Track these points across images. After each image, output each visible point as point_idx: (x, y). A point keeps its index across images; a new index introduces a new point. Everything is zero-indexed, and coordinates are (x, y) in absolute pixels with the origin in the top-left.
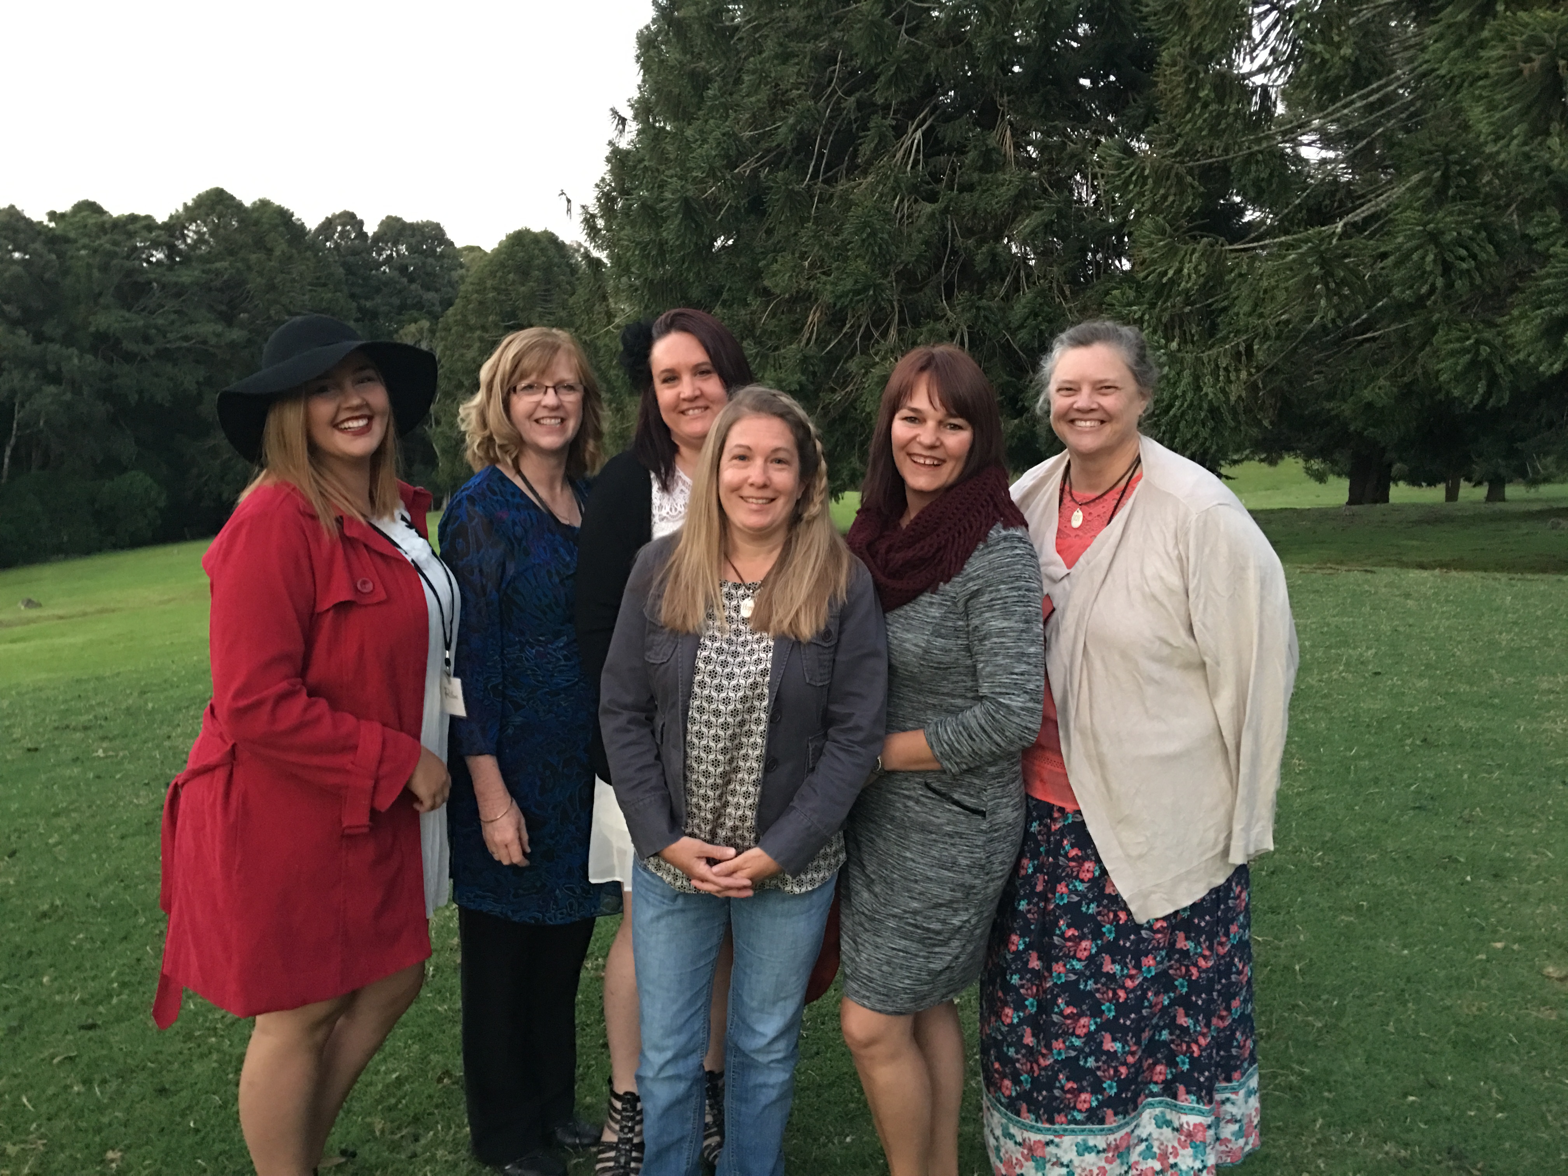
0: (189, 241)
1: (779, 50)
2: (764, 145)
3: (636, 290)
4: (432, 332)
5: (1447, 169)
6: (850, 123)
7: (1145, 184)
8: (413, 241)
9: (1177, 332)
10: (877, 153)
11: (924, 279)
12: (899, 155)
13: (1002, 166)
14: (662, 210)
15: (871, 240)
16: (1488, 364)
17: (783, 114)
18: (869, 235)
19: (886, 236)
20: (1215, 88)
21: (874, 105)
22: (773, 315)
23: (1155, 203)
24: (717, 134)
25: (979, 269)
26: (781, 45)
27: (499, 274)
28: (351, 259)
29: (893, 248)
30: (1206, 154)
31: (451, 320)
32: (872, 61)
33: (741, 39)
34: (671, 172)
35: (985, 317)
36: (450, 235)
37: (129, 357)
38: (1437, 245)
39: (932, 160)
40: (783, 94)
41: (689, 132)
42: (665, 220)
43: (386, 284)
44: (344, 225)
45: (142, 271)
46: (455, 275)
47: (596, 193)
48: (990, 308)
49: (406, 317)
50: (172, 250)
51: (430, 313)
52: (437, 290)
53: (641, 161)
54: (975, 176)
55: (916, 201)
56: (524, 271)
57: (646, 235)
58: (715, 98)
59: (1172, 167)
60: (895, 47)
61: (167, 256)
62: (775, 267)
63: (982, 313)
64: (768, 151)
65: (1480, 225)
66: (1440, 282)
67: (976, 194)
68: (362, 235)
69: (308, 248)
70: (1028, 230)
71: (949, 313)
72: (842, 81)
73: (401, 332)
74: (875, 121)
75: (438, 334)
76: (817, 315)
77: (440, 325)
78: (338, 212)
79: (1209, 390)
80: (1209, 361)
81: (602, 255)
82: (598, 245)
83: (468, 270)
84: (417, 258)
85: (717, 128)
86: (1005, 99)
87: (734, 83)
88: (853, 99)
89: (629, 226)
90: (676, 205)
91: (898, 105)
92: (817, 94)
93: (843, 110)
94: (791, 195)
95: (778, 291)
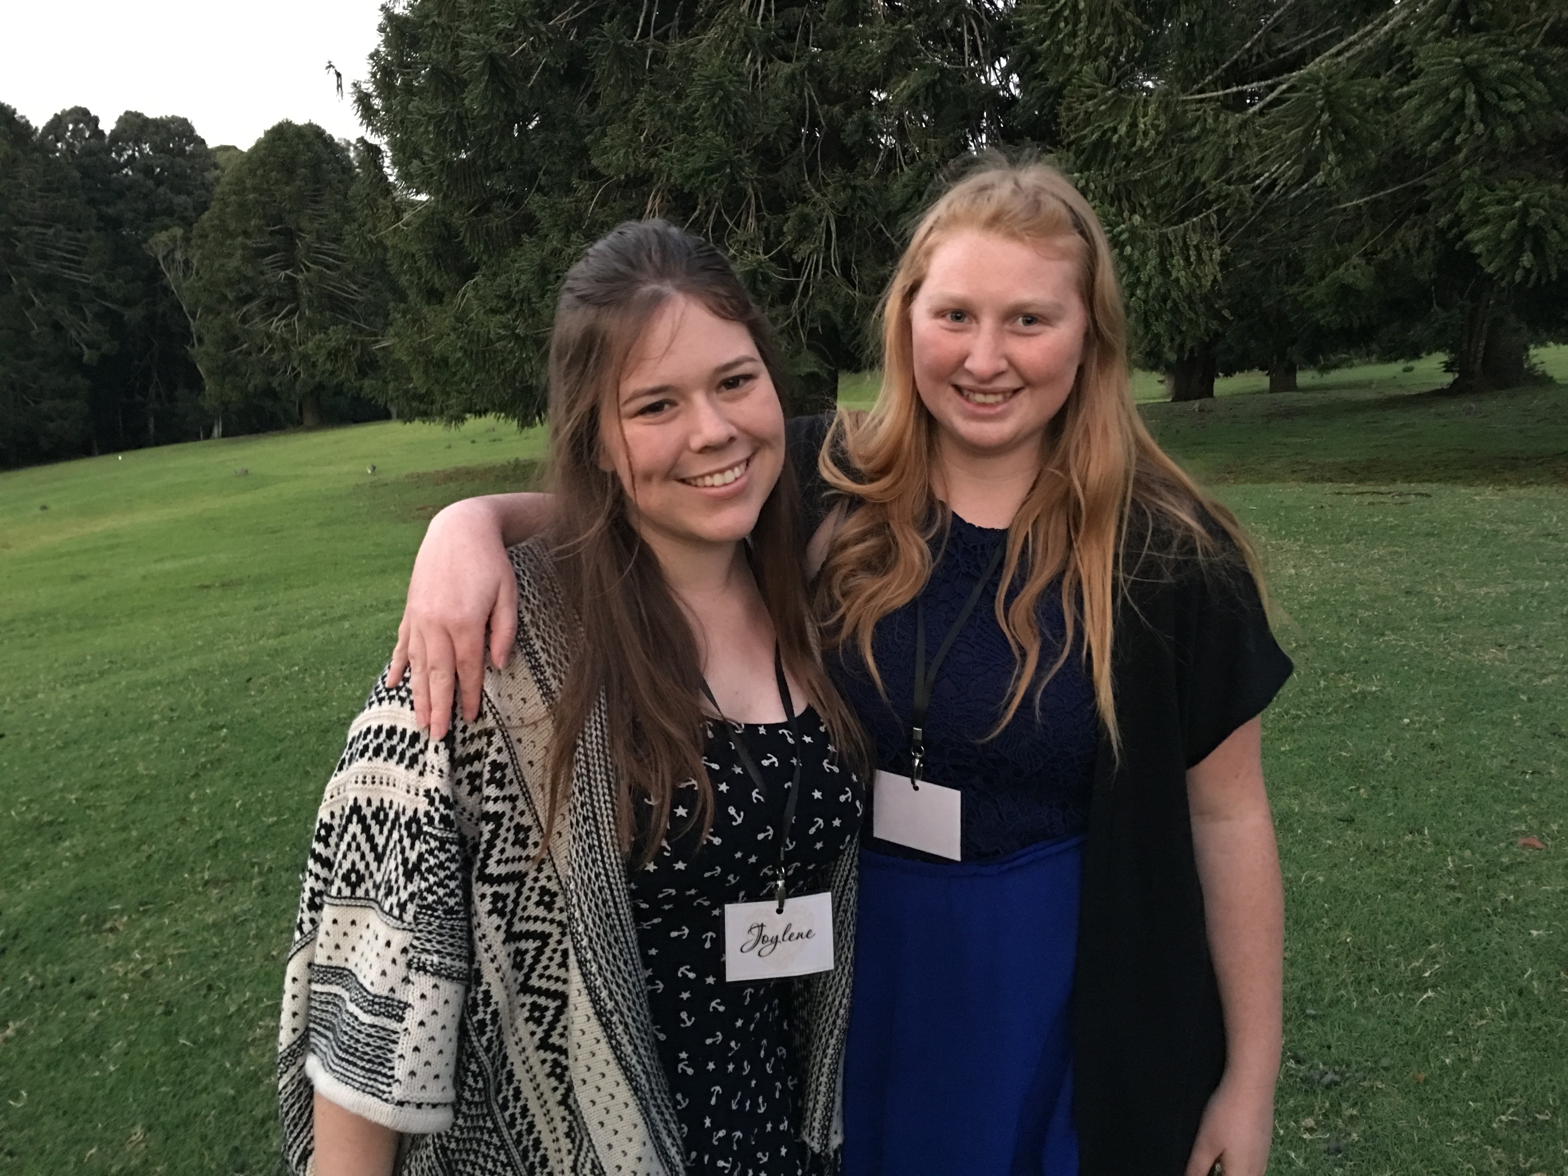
3: (432, 175)
4: (187, 240)
8: (158, 139)
11: (784, 154)
13: (870, 18)
14: (460, 73)
15: (724, 106)
18: (721, 99)
19: (740, 101)
22: (602, 203)
23: (1089, 46)
27: (260, 172)
28: (87, 161)
29: (749, 116)
31: (207, 225)
34: (469, 27)
38: (1479, 81)
39: (785, 13)
42: (466, 84)
43: (129, 188)
44: (76, 124)
46: (211, 175)
47: (370, 66)
48: (866, 189)
49: (155, 225)
51: (183, 219)
52: (189, 194)
55: (771, 61)
56: (288, 168)
57: (442, 107)
62: (607, 141)
64: (586, 2)
68: (98, 134)
69: (35, 149)
70: (906, 93)
71: (816, 196)
73: (150, 241)
75: (193, 242)
76: (658, 201)
77: (194, 232)
78: (68, 109)
79: (1179, 273)
80: (1176, 238)
81: (381, 141)
82: (376, 130)
83: (223, 170)
84: (164, 159)
89: (417, 99)
90: (479, 64)
94: (620, 52)
95: (610, 172)
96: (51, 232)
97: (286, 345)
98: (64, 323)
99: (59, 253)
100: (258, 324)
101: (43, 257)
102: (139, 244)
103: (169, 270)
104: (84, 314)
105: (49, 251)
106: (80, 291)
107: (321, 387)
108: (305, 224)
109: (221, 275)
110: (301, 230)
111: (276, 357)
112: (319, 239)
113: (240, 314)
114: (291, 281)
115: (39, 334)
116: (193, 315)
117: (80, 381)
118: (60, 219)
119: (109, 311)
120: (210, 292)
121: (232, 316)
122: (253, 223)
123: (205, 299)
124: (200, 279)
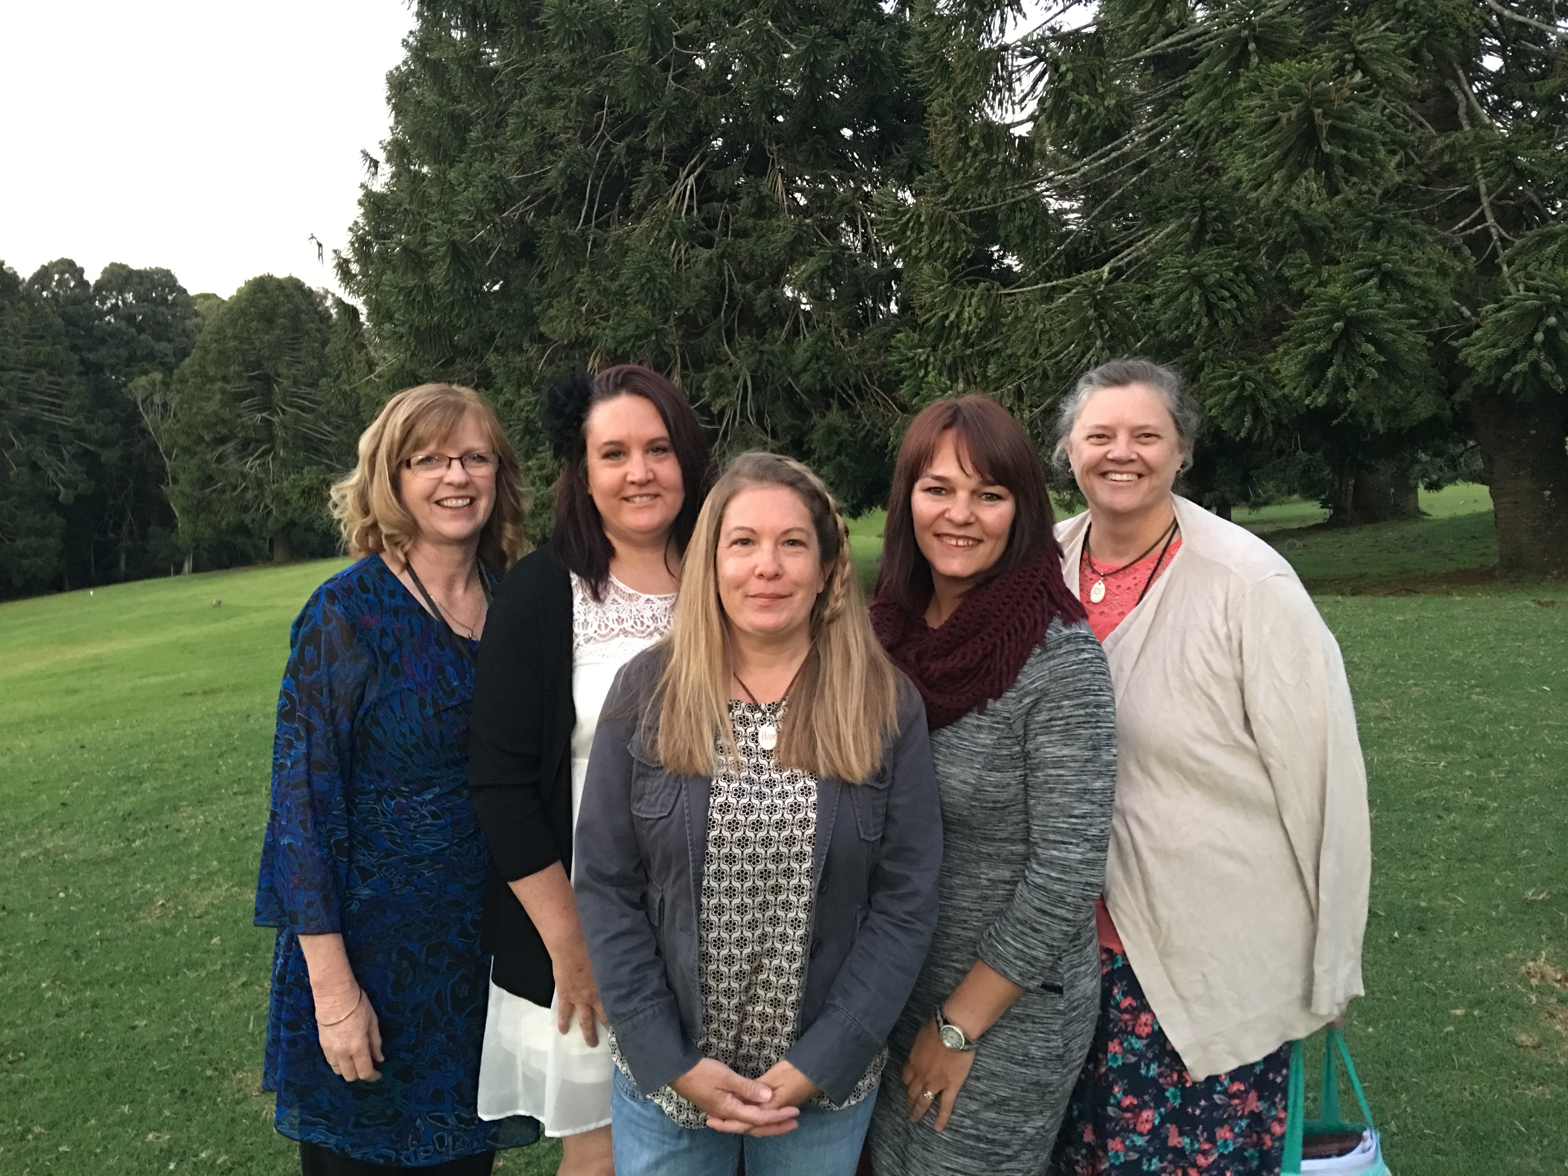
1: (544, 94)
2: (533, 189)
3: (401, 337)
4: (166, 384)
5: (1203, 214)
6: (621, 168)
7: (921, 231)
8: (142, 289)
9: (961, 373)
10: (649, 200)
11: (705, 322)
12: (672, 202)
13: (775, 212)
14: (427, 255)
15: (651, 285)
16: (1252, 397)
17: (552, 158)
18: (648, 280)
19: (665, 281)
20: (984, 138)
21: (644, 150)
22: (550, 362)
23: (931, 250)
24: (484, 176)
25: (759, 313)
26: (545, 88)
27: (241, 322)
28: (71, 309)
29: (673, 293)
30: (975, 203)
31: (187, 371)
32: (642, 106)
33: (501, 83)
34: (436, 215)
35: (769, 361)
36: (182, 282)
38: (1201, 286)
39: (705, 207)
40: (551, 138)
41: (452, 175)
42: (431, 264)
43: (112, 335)
44: (62, 274)
46: (190, 324)
47: (350, 236)
48: (772, 352)
49: (135, 369)
51: (162, 364)
52: (170, 341)
53: (399, 202)
54: (750, 222)
55: (693, 247)
56: (268, 318)
57: (411, 281)
58: (479, 140)
59: (944, 215)
60: (663, 93)
62: (552, 312)
63: (766, 357)
64: (537, 196)
65: (1238, 268)
66: (1205, 321)
67: (753, 240)
68: (82, 284)
69: (23, 298)
70: (805, 275)
71: (733, 358)
72: (611, 126)
73: (130, 385)
74: (647, 166)
75: (173, 387)
76: (597, 360)
77: (175, 378)
78: (54, 260)
81: (358, 303)
82: (353, 292)
83: (204, 318)
84: (146, 307)
85: (482, 171)
86: (774, 147)
87: (498, 126)
88: (622, 144)
89: (389, 272)
90: (443, 249)
91: (671, 151)
92: (586, 138)
93: (612, 154)
94: (564, 238)
95: (556, 337)
96: (33, 377)
97: (260, 484)
98: (42, 464)
99: (40, 397)
100: (233, 464)
101: (24, 400)
102: (119, 387)
103: (147, 413)
104: (62, 455)
105: (31, 395)
106: (60, 433)
107: (292, 523)
108: (283, 370)
109: (199, 418)
110: (279, 376)
111: (249, 495)
112: (296, 382)
113: (216, 454)
114: (267, 423)
115: (18, 474)
116: (169, 455)
117: (58, 521)
118: (42, 365)
119: (87, 452)
120: (188, 434)
121: (208, 457)
122: (232, 369)
123: (182, 440)
124: (179, 421)
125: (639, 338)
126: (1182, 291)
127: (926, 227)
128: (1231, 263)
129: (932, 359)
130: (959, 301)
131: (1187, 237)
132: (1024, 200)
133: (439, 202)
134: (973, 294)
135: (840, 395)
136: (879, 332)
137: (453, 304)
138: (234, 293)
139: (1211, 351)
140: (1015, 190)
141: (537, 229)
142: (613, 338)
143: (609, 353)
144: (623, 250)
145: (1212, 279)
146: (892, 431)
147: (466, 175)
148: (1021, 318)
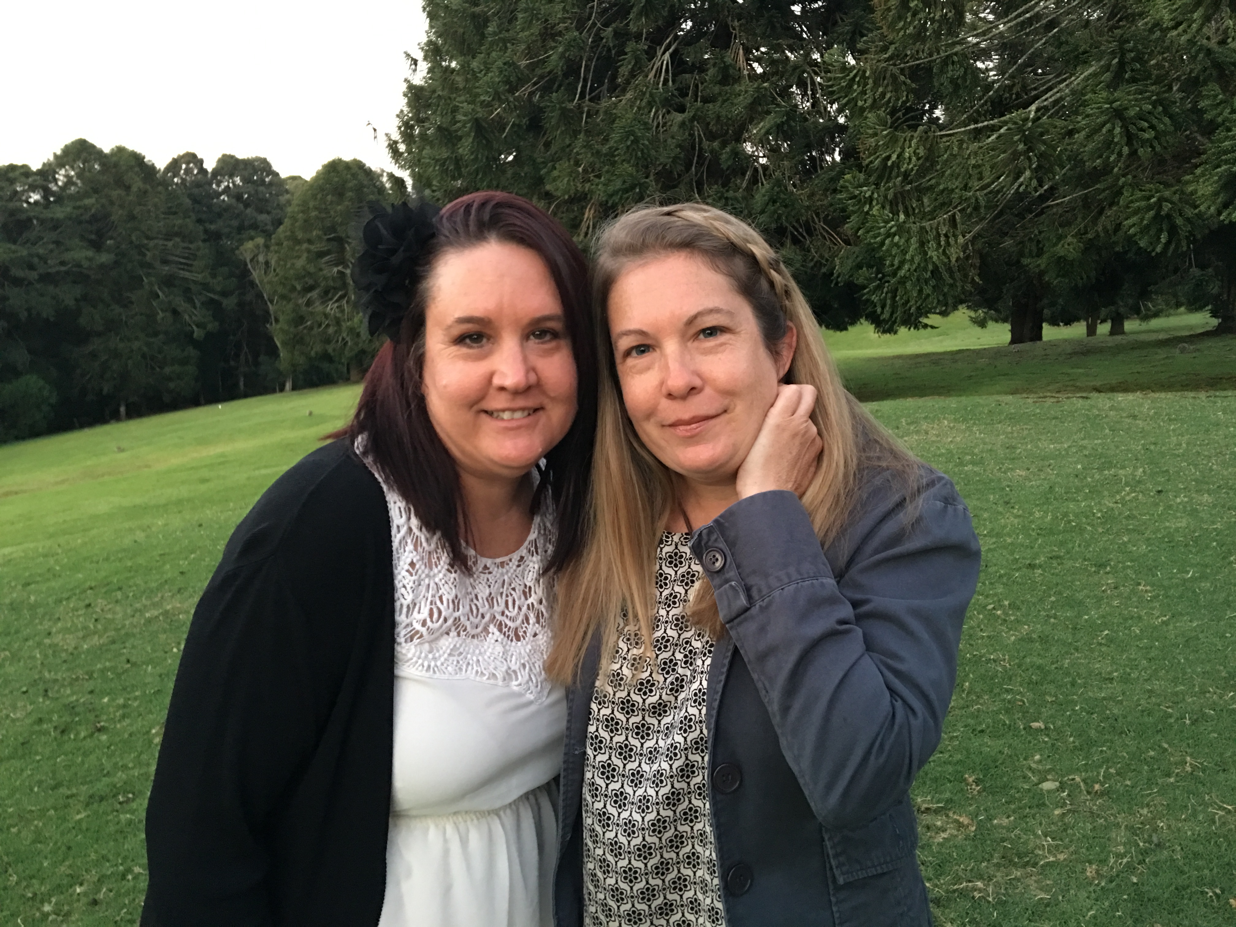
0: (60, 183)
2: (539, 72)
4: (267, 247)
5: (1123, 55)
6: (609, 50)
7: (866, 84)
8: (246, 174)
9: (901, 207)
10: (633, 75)
11: (679, 176)
12: (651, 75)
13: (738, 79)
14: (456, 131)
15: (635, 146)
16: (1169, 216)
17: (553, 44)
18: (632, 142)
19: (646, 142)
21: (628, 33)
23: (875, 100)
24: (500, 63)
25: (724, 166)
27: (319, 196)
28: (196, 191)
29: (653, 152)
30: (914, 58)
31: (282, 236)
34: (463, 98)
35: (733, 205)
36: (275, 168)
37: (17, 282)
38: (1122, 119)
39: (678, 78)
40: (552, 28)
41: (475, 64)
42: (460, 138)
43: (226, 210)
44: (188, 163)
45: (22, 210)
46: (283, 199)
47: (397, 122)
48: (736, 199)
49: (244, 236)
50: (47, 193)
51: (264, 231)
52: (268, 213)
53: (434, 91)
54: (717, 89)
55: (668, 112)
56: (339, 192)
57: (445, 154)
58: (495, 34)
59: (886, 70)
61: (42, 197)
62: (555, 173)
64: (541, 77)
65: (1156, 101)
66: (1126, 150)
67: (719, 104)
68: (203, 171)
69: (160, 184)
70: (763, 131)
72: (600, 14)
73: (241, 248)
74: (630, 46)
75: (272, 248)
76: (592, 211)
77: (273, 241)
78: (181, 154)
79: (933, 254)
80: (932, 228)
81: (405, 175)
82: (401, 167)
83: (293, 194)
84: (250, 188)
85: (498, 59)
86: (736, 23)
87: (510, 22)
88: (610, 29)
89: (428, 147)
90: (468, 125)
91: (648, 33)
92: (580, 27)
93: (602, 39)
94: (564, 112)
95: (559, 194)
96: (170, 244)
97: (338, 322)
98: (180, 309)
99: (177, 259)
100: (318, 307)
101: (165, 262)
102: (233, 250)
103: (254, 269)
104: (195, 303)
105: (170, 257)
106: (192, 286)
107: (363, 351)
108: (351, 232)
109: (292, 272)
110: (348, 237)
111: (331, 330)
113: (305, 300)
114: (342, 274)
115: (163, 319)
116: (272, 302)
117: (192, 352)
118: (177, 234)
119: (212, 300)
120: (284, 284)
121: (300, 301)
122: (314, 233)
123: (280, 290)
124: (277, 275)
125: (626, 191)
126: (1104, 124)
127: (870, 81)
128: (1149, 98)
129: (876, 195)
130: (900, 144)
131: (1107, 77)
132: (956, 54)
133: (465, 88)
134: (912, 136)
135: (792, 234)
136: (826, 177)
137: (477, 172)
138: (314, 174)
139: (1130, 177)
140: (947, 45)
141: (541, 105)
142: (605, 191)
143: (601, 205)
144: (611, 119)
145: (1132, 113)
146: (837, 261)
147: (485, 63)
148: (955, 156)
